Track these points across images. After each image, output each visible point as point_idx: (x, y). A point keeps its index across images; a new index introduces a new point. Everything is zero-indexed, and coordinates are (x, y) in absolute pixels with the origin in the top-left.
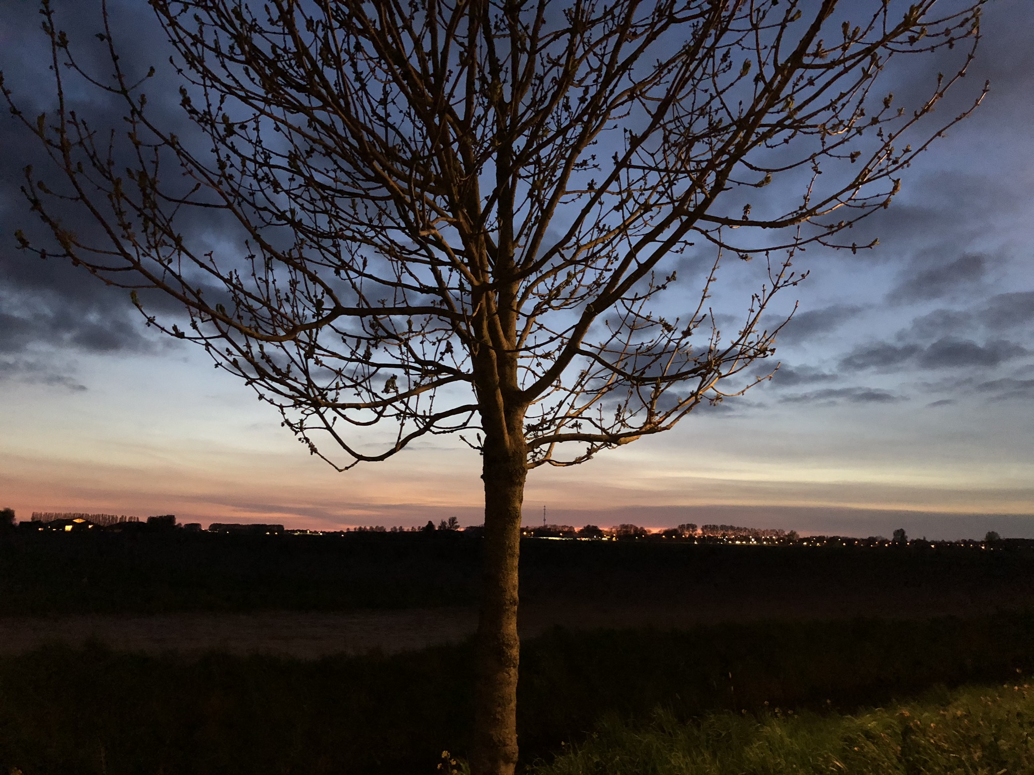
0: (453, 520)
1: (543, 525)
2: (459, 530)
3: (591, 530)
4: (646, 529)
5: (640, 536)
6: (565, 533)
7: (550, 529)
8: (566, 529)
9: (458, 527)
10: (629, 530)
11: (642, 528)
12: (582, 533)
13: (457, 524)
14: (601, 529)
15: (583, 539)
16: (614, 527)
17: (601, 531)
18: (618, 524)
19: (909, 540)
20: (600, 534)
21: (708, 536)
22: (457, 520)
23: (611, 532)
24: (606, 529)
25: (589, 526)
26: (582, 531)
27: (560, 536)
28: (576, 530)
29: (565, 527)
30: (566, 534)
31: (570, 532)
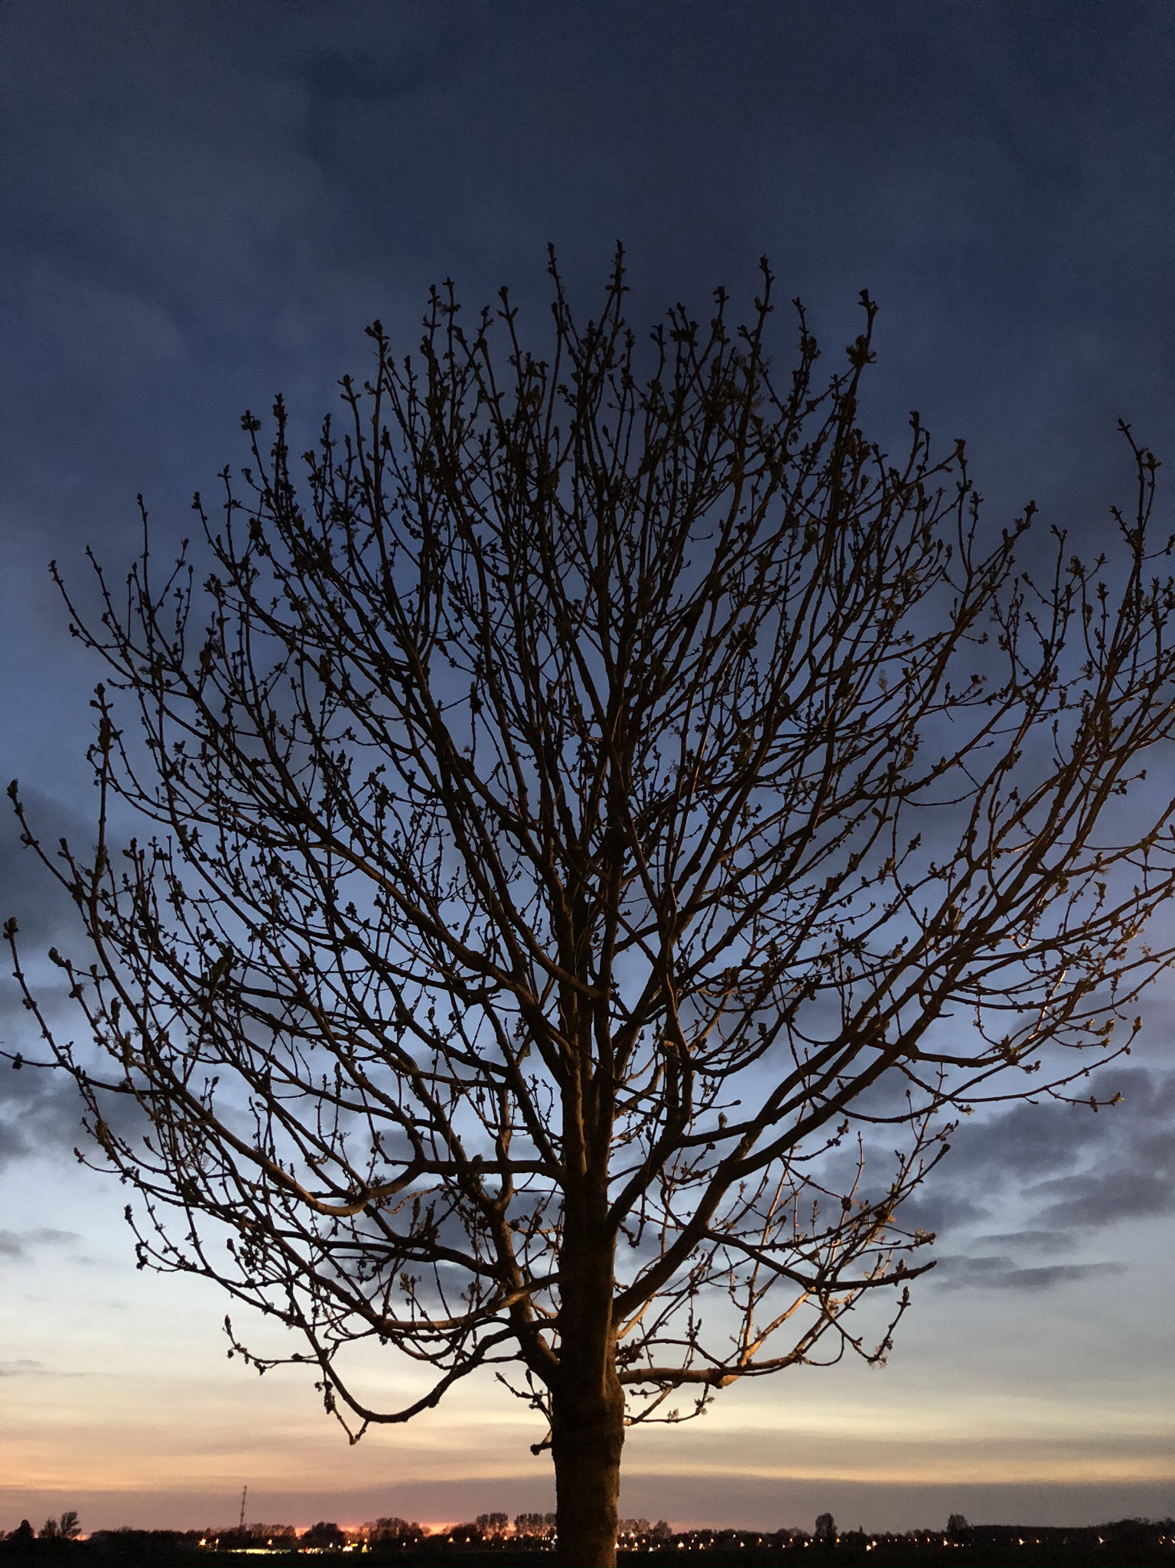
0: (70, 1519)
1: (237, 1525)
2: (78, 1538)
3: (326, 1533)
4: (421, 1526)
5: (410, 1540)
6: (276, 1540)
7: (250, 1533)
8: (280, 1532)
9: (78, 1532)
10: (391, 1529)
11: (414, 1524)
12: (309, 1539)
13: (77, 1527)
14: (342, 1529)
15: (309, 1551)
16: (366, 1524)
17: (342, 1534)
18: (374, 1519)
19: (839, 1533)
20: (340, 1538)
21: (526, 1536)
22: (79, 1518)
23: (359, 1535)
24: (351, 1530)
25: (321, 1525)
26: (307, 1535)
27: (268, 1547)
28: (299, 1532)
29: (277, 1527)
30: (279, 1542)
31: (285, 1539)
